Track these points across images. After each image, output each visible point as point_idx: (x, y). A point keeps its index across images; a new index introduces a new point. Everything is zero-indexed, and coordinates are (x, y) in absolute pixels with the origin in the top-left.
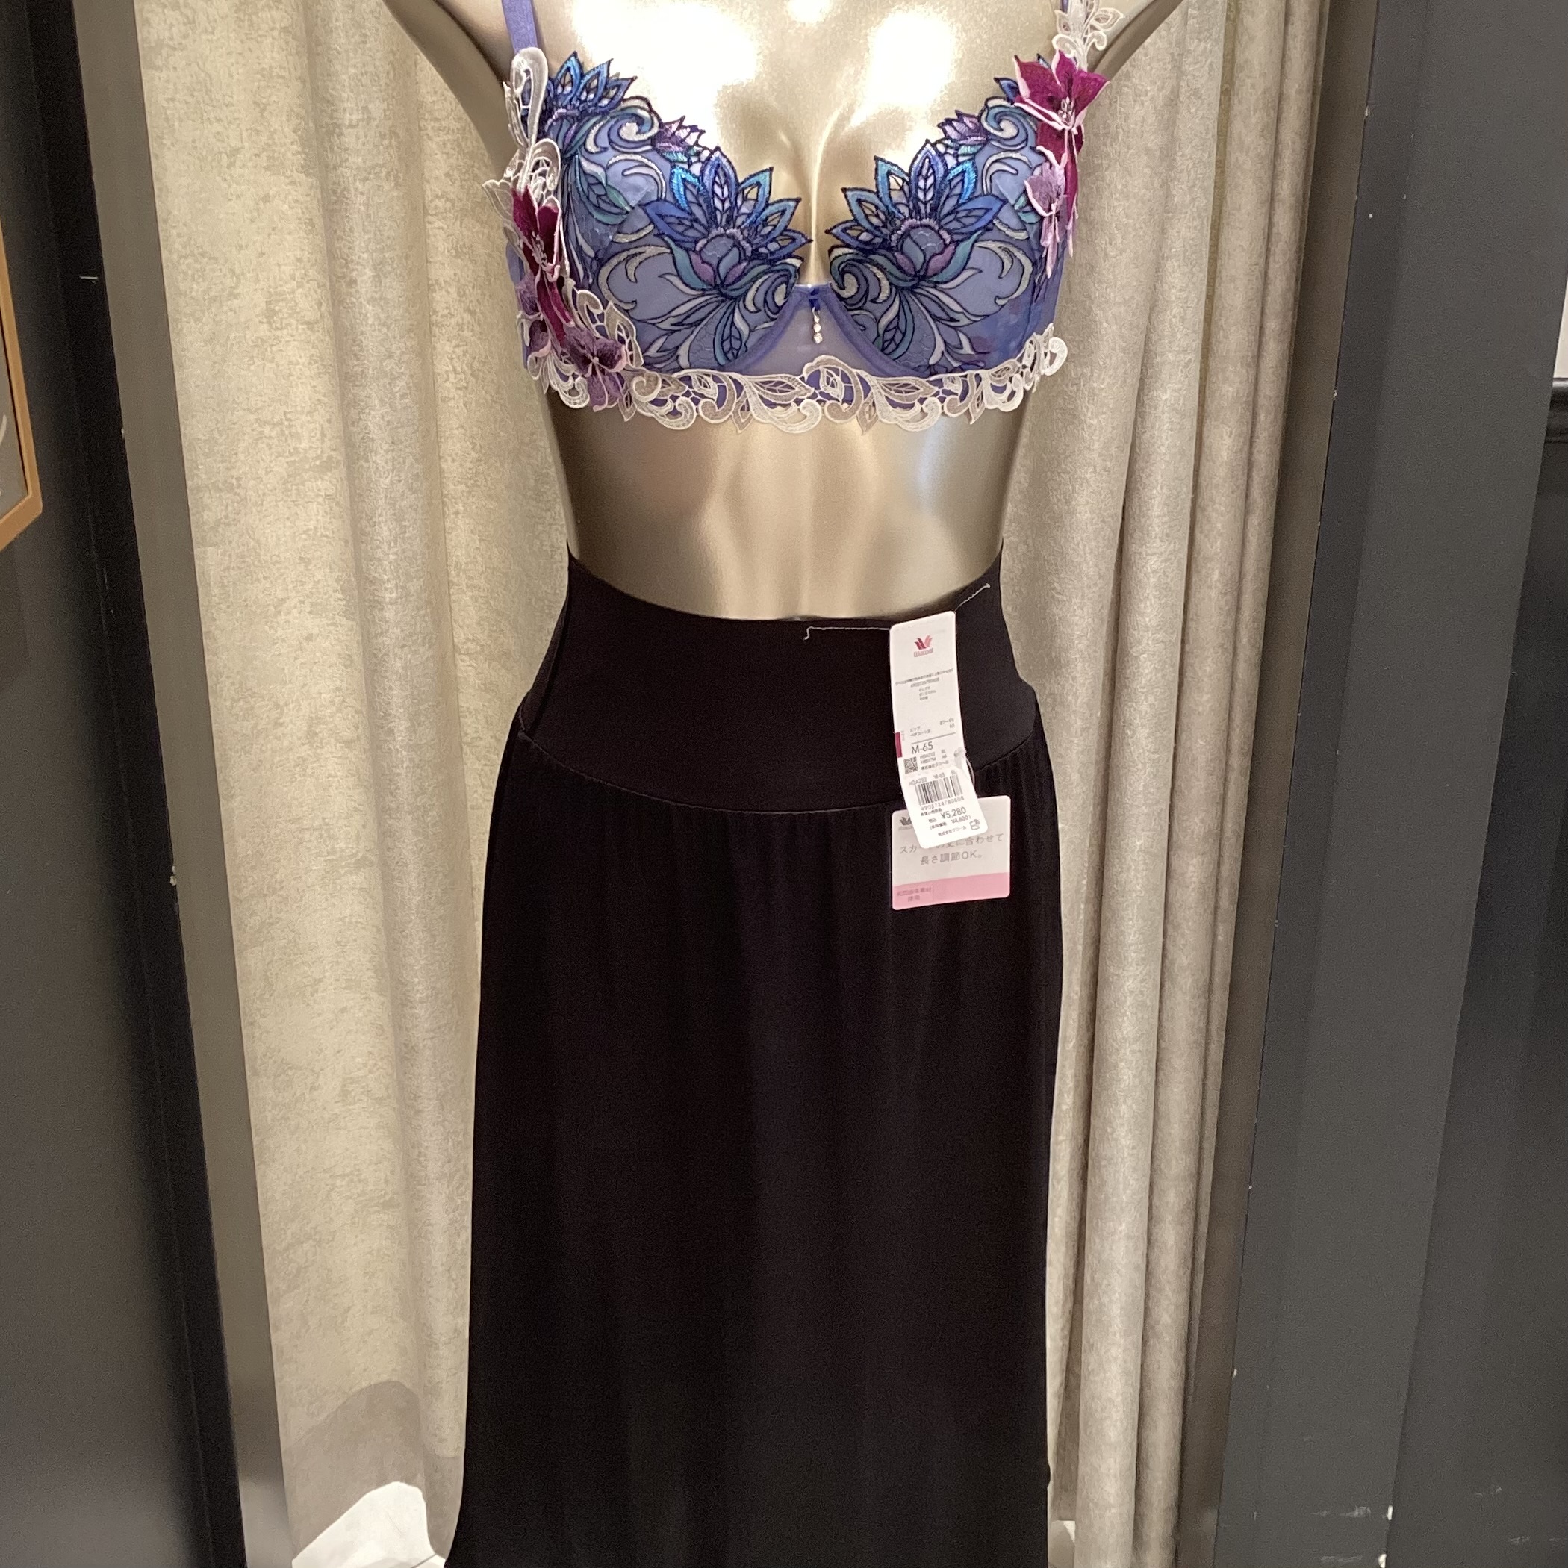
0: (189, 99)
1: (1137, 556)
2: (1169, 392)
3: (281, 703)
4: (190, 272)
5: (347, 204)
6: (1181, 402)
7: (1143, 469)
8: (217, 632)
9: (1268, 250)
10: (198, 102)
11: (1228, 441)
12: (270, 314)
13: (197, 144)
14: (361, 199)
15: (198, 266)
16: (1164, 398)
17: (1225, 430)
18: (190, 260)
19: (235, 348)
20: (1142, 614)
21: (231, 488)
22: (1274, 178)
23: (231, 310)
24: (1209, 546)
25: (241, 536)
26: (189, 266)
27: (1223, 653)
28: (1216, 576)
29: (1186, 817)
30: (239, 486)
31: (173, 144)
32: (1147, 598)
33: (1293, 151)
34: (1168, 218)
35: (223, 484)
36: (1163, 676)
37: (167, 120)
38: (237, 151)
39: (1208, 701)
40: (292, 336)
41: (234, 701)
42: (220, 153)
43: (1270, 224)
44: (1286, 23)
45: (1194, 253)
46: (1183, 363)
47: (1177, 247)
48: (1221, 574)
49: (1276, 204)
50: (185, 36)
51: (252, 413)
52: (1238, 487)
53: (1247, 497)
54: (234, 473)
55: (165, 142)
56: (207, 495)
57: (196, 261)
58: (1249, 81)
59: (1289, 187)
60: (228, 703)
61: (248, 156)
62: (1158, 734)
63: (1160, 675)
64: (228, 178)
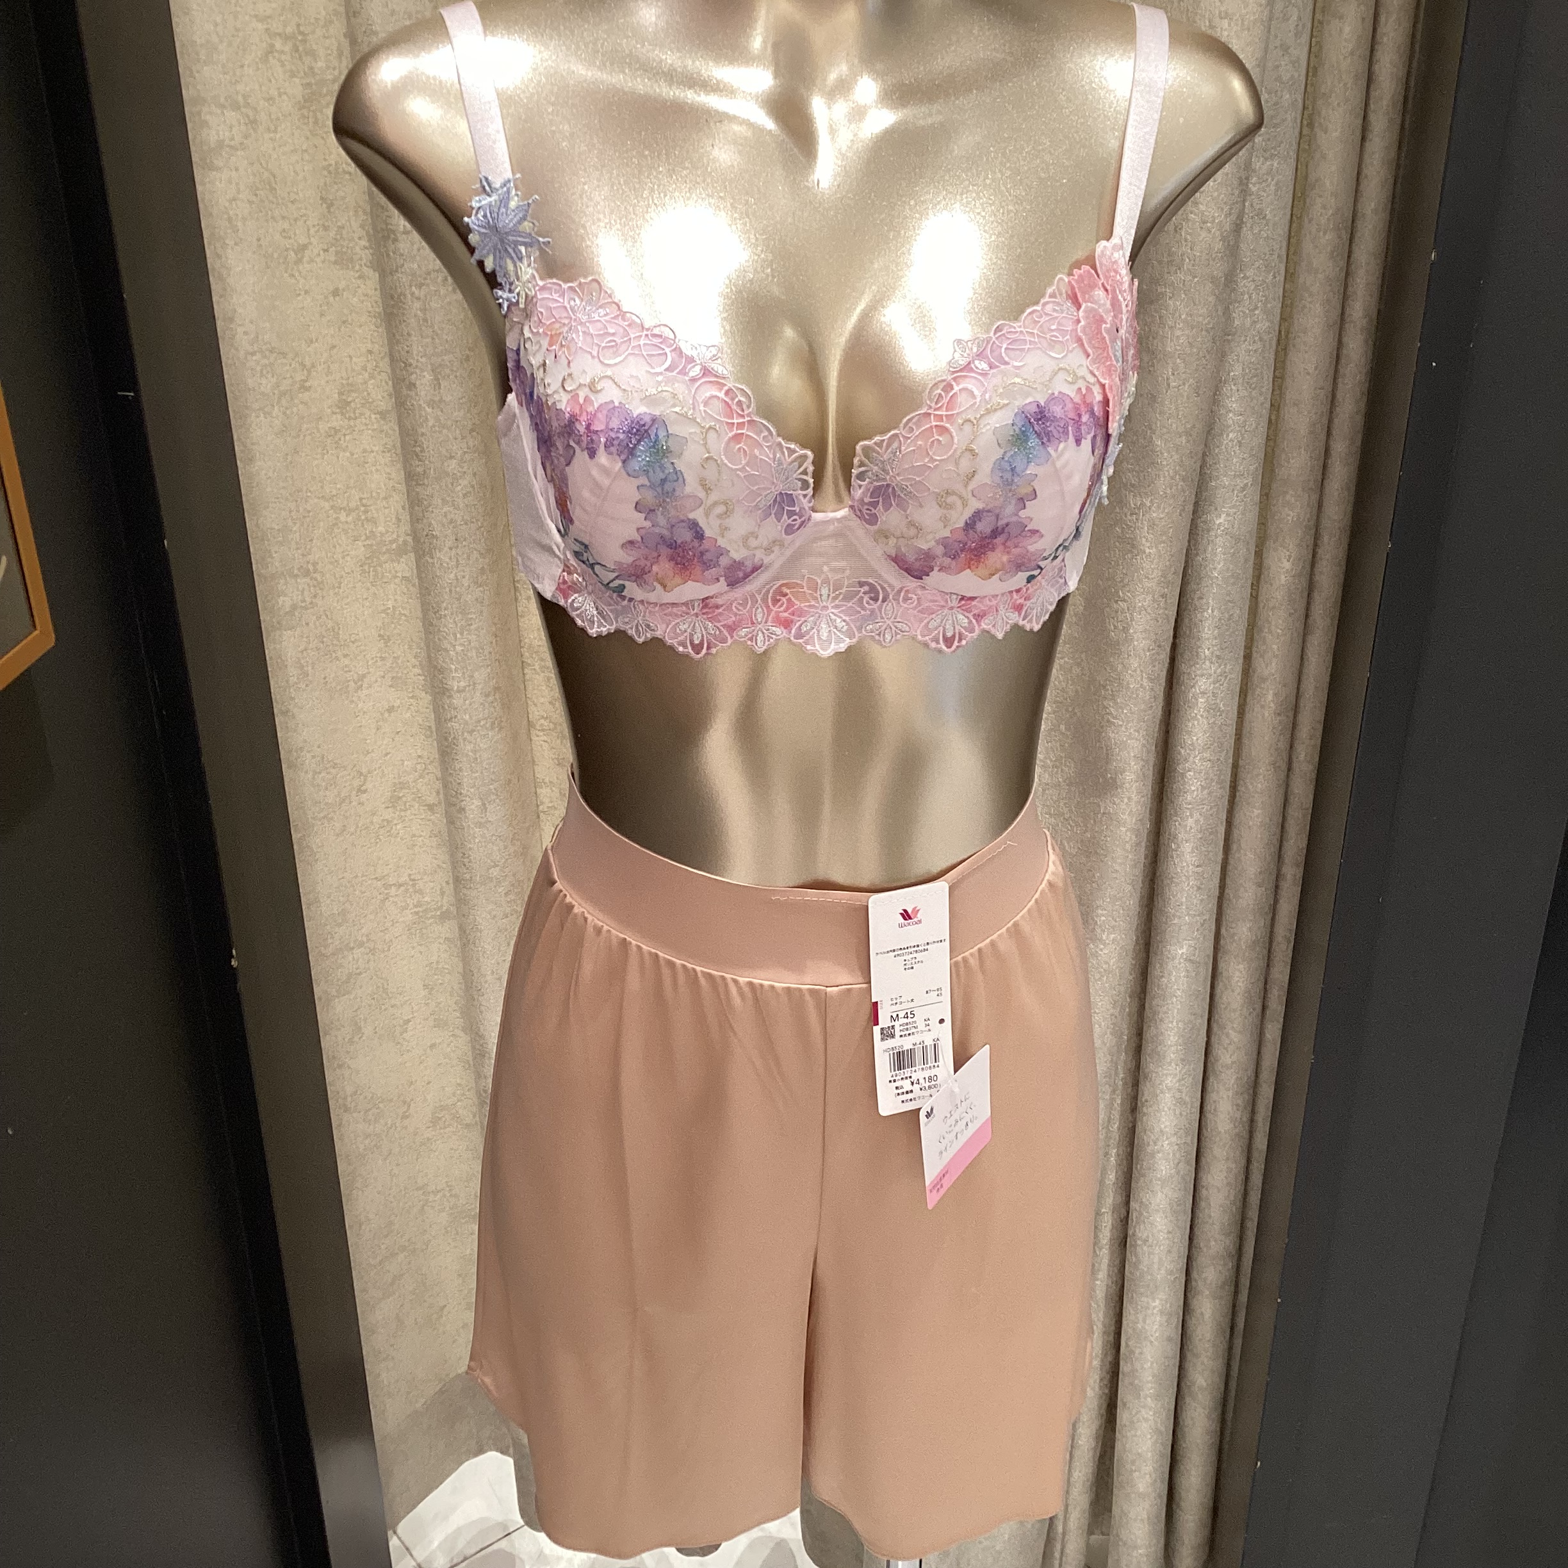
0: (254, 199)
1: (1186, 676)
2: (1223, 516)
3: (364, 771)
4: (259, 368)
5: (404, 309)
6: (1236, 526)
7: (1195, 591)
8: (296, 710)
9: (1336, 371)
10: (262, 201)
11: (1287, 565)
12: (343, 406)
13: (262, 242)
14: (417, 305)
15: (266, 361)
16: (1218, 522)
17: (1283, 553)
18: (258, 357)
19: (308, 438)
20: (1189, 733)
21: (307, 573)
22: (1345, 298)
23: (302, 403)
24: (1263, 665)
25: (319, 618)
26: (258, 362)
27: (1275, 771)
28: (1270, 697)
29: (1234, 925)
30: (315, 571)
31: (236, 244)
32: (1195, 718)
33: (1367, 271)
34: (1228, 341)
35: (299, 569)
36: (1210, 794)
37: (230, 220)
38: (304, 247)
39: (1258, 817)
40: (366, 425)
41: (315, 773)
42: (287, 250)
43: (1340, 344)
44: (1363, 139)
45: (1256, 376)
46: (1238, 487)
47: (1237, 371)
48: (1275, 694)
49: (1347, 326)
50: (246, 137)
51: (327, 501)
52: (1296, 611)
53: (1307, 616)
54: (310, 558)
55: (227, 242)
56: (282, 581)
57: (265, 357)
58: (1319, 201)
59: (1362, 307)
60: (310, 776)
61: (316, 251)
62: (1203, 849)
63: (1205, 792)
64: (297, 274)
